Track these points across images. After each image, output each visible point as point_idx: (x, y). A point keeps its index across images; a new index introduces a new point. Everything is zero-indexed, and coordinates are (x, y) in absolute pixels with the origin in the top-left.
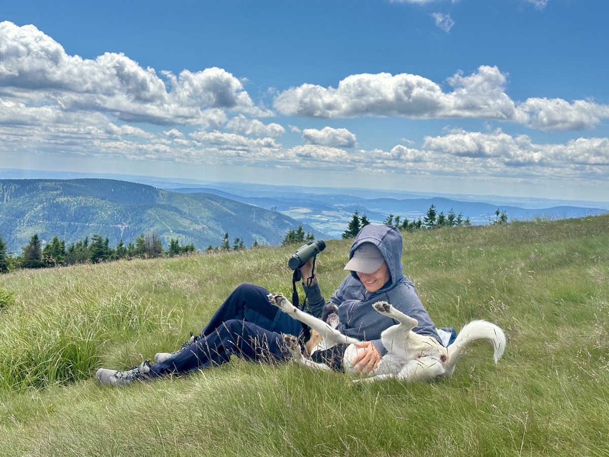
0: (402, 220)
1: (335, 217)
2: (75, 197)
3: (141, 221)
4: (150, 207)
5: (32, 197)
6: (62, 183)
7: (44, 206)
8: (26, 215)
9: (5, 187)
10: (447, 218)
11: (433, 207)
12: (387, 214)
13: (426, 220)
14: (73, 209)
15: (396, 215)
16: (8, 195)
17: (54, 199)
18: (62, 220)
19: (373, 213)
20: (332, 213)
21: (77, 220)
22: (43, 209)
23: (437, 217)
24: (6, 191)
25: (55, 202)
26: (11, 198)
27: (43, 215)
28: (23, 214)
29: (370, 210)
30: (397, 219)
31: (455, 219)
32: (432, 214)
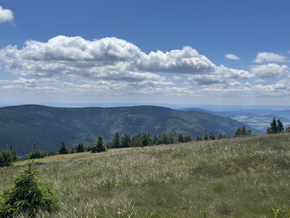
1: (260, 120)
2: (135, 114)
3: (165, 124)
4: (169, 118)
5: (117, 115)
6: (129, 108)
7: (122, 119)
8: (115, 123)
9: (106, 111)
16: (107, 114)
17: (126, 116)
18: (130, 125)
20: (259, 118)
21: (136, 125)
24: (106, 113)
25: (127, 117)
26: (108, 116)
27: (122, 123)
28: (113, 123)
29: (279, 116)
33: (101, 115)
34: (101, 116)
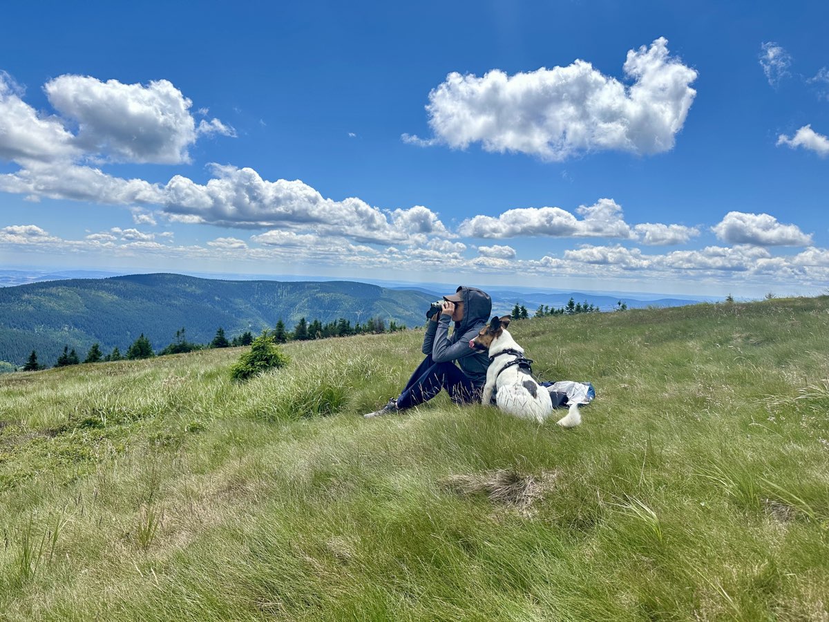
0: (550, 308)
1: (502, 306)
2: (328, 293)
3: (371, 309)
4: (376, 300)
5: (301, 293)
6: (320, 284)
7: (308, 299)
8: (297, 305)
9: (283, 287)
10: (582, 307)
11: (572, 299)
12: (539, 304)
13: (567, 308)
14: (327, 301)
15: (545, 305)
16: (286, 292)
17: (315, 295)
18: (320, 308)
19: (530, 304)
20: (499, 304)
21: (329, 309)
22: (308, 301)
23: (575, 306)
24: (285, 290)
27: (308, 306)
28: (295, 304)
29: (527, 301)
30: (546, 308)
31: (588, 308)
32: (571, 304)
33: (277, 293)
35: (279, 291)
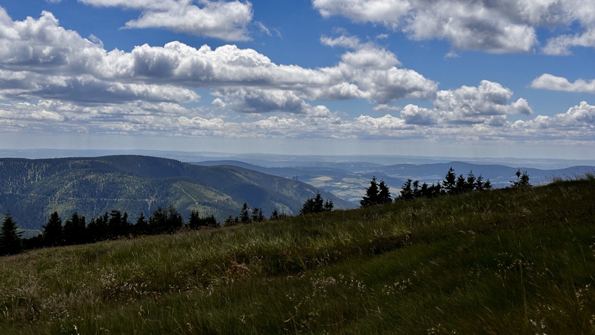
1: (355, 184)
2: (104, 173)
3: (167, 195)
4: (174, 181)
5: (62, 175)
6: (90, 161)
7: (74, 184)
8: (57, 193)
9: (36, 167)
10: (466, 180)
11: (451, 170)
12: (405, 179)
13: (445, 183)
14: (102, 185)
16: (39, 174)
17: (83, 176)
18: (92, 197)
19: (394, 179)
20: (352, 180)
21: (106, 196)
23: (456, 180)
24: (38, 171)
25: (84, 179)
26: (42, 177)
27: (73, 193)
28: (54, 191)
29: (389, 176)
30: (416, 184)
31: (475, 182)
32: (451, 177)
33: (26, 176)
34: (25, 178)
35: (30, 172)
